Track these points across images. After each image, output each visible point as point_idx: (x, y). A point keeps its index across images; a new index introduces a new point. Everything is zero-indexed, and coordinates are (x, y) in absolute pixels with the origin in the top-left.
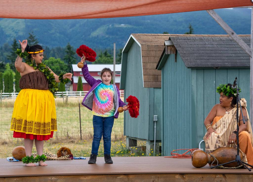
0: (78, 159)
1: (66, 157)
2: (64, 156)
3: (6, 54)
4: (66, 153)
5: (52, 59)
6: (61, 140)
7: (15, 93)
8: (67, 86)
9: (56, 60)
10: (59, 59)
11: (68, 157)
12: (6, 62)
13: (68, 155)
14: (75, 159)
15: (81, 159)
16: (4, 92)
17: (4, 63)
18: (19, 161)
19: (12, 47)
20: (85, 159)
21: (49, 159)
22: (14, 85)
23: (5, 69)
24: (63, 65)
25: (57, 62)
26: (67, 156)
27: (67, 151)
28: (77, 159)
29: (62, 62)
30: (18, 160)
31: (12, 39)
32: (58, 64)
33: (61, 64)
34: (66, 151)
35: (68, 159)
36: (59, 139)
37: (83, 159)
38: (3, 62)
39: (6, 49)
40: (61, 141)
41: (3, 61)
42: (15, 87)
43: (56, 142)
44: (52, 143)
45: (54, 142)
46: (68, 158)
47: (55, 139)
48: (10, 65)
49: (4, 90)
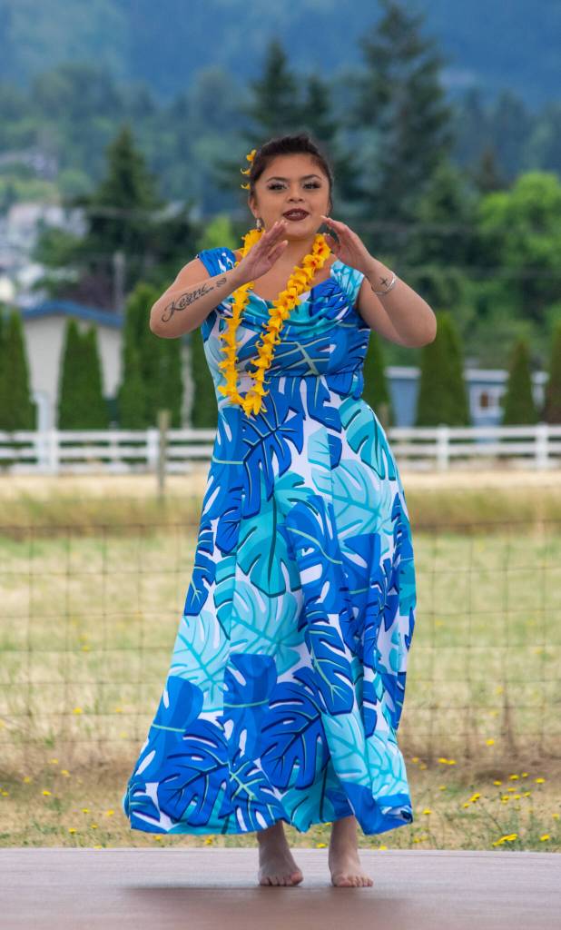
3: (213, 148)
6: (537, 758)
12: (211, 209)
16: (186, 423)
17: (195, 216)
19: (250, 99)
31: (259, 42)
36: (526, 752)
38: (185, 213)
39: (213, 114)
40: (535, 764)
41: (190, 204)
43: (499, 769)
44: (472, 774)
45: (490, 769)
47: (500, 753)
49: (186, 409)
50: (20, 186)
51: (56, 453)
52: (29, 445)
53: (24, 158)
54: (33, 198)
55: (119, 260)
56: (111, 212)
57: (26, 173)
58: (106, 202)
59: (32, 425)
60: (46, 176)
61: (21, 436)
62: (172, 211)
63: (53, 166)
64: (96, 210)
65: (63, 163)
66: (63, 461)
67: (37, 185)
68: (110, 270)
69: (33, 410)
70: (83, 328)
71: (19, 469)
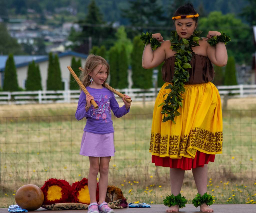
0: (136, 207)
1: (113, 203)
2: (110, 203)
4: (114, 196)
5: (216, 16)
7: (131, 90)
8: (246, 72)
9: (224, 17)
10: (230, 16)
11: (116, 203)
13: (118, 201)
14: (130, 207)
15: (141, 207)
18: (27, 211)
20: (149, 207)
21: (83, 208)
22: (130, 73)
23: (116, 38)
24: (240, 29)
25: (225, 22)
26: (115, 201)
27: (116, 194)
28: (134, 207)
29: (237, 21)
30: (25, 210)
32: (227, 25)
33: (236, 25)
34: (114, 194)
35: (117, 207)
37: (145, 207)
42: (133, 77)
46: (116, 205)
48: (126, 30)
50: (66, 18)
51: (70, 96)
52: (61, 94)
53: (67, 9)
54: (69, 21)
55: (90, 39)
56: (89, 25)
57: (68, 14)
58: (88, 22)
59: (63, 89)
60: (73, 14)
61: (59, 92)
62: (108, 24)
63: (76, 12)
64: (84, 24)
65: (79, 10)
66: (72, 99)
67: (71, 17)
68: (88, 42)
69: (63, 84)
70: (77, 59)
71: (59, 102)
